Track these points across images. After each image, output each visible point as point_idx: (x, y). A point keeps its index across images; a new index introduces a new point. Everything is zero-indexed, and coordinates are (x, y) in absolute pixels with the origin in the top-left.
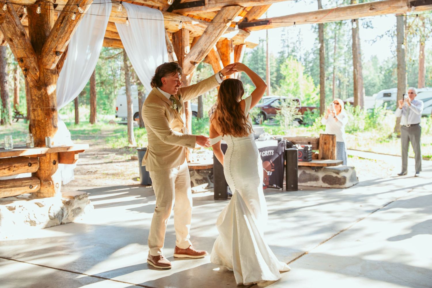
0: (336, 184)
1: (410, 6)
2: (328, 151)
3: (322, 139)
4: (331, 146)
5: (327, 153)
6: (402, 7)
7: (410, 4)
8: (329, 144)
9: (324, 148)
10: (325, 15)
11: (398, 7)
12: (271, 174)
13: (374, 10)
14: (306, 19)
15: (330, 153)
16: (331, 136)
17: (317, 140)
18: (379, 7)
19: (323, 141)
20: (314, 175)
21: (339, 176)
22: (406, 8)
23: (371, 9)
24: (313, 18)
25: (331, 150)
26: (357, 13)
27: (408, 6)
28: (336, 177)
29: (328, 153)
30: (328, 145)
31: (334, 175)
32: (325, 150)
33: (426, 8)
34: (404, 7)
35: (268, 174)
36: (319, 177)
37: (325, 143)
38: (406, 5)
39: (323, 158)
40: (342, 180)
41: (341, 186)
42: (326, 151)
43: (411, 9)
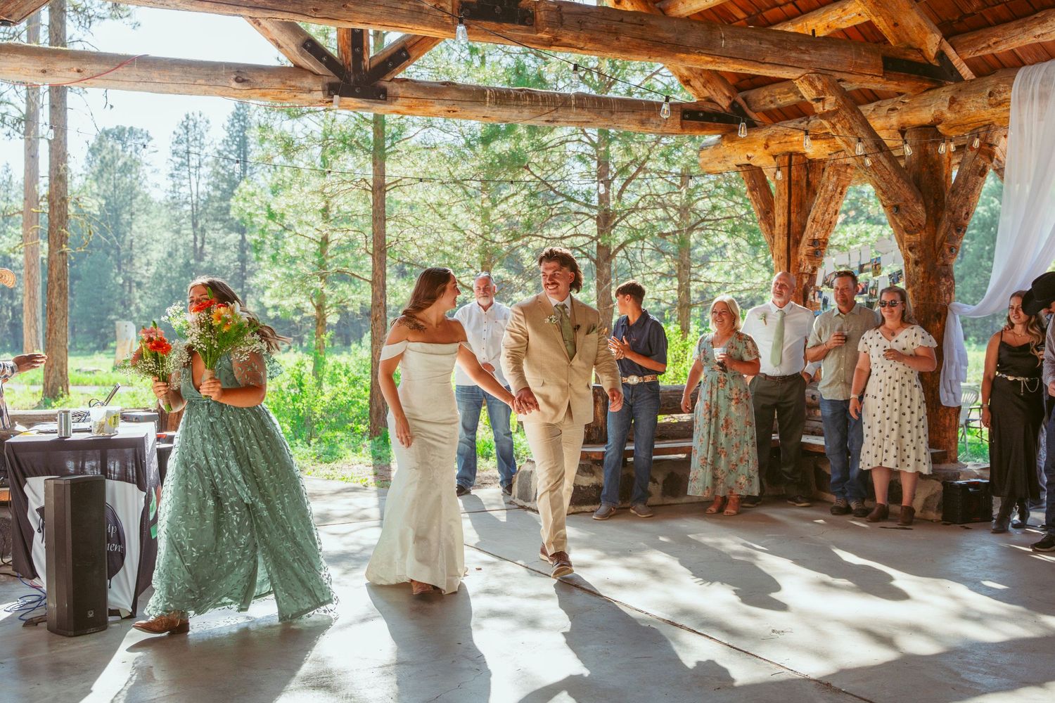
1: (327, 92)
6: (310, 91)
7: (327, 87)
10: (107, 68)
11: (302, 90)
13: (245, 84)
14: (46, 68)
18: (260, 80)
22: (319, 95)
23: (237, 80)
24: (69, 70)
26: (199, 81)
27: (323, 91)
33: (360, 105)
34: (316, 93)
38: (320, 88)
43: (332, 102)
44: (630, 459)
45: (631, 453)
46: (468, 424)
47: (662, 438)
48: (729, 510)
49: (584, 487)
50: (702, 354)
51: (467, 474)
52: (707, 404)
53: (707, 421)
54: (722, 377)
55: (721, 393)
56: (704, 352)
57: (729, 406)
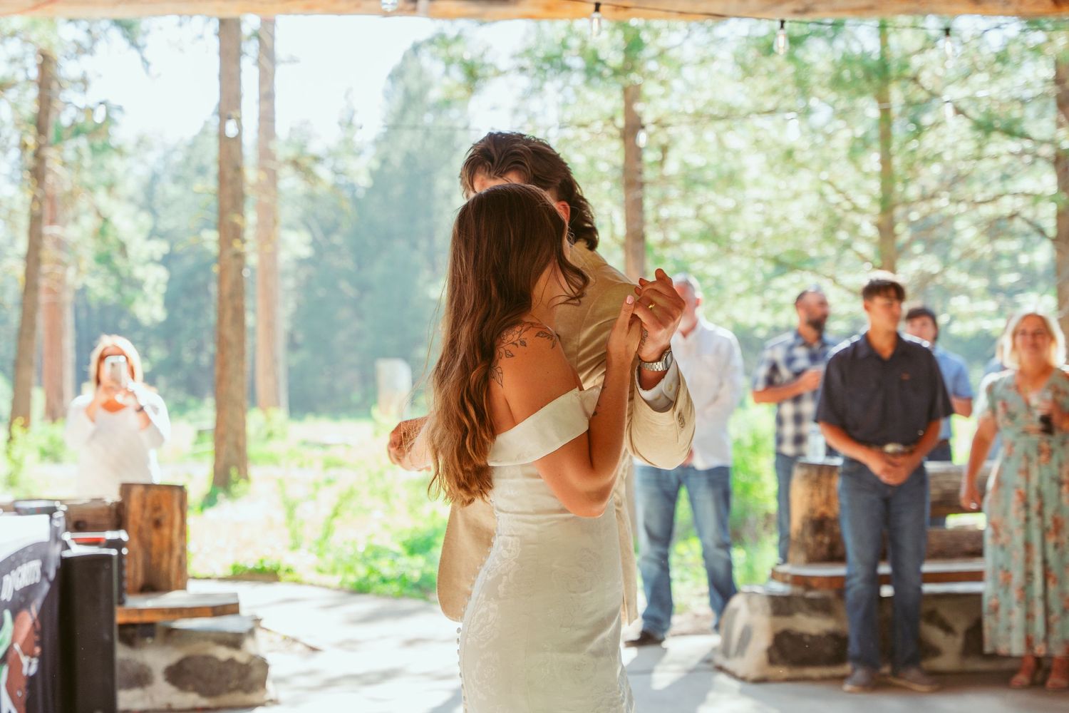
0: (231, 691)
2: (166, 557)
3: (144, 506)
4: (176, 532)
5: (164, 565)
8: (171, 525)
9: (151, 544)
12: (33, 670)
15: (175, 562)
16: (177, 493)
17: (113, 514)
19: (147, 514)
20: (128, 661)
21: (240, 657)
25: (177, 552)
28: (231, 661)
29: (169, 563)
30: (166, 531)
31: (223, 653)
32: (154, 551)
35: (25, 671)
36: (150, 669)
37: (157, 524)
39: (150, 587)
40: (256, 674)
41: (254, 698)
42: (161, 555)
43: (415, 10)
44: (887, 591)
45: (886, 580)
46: (656, 527)
47: (942, 554)
48: (1054, 680)
49: (811, 636)
50: (1000, 410)
51: (657, 612)
52: (1020, 494)
53: (1021, 522)
54: (1045, 445)
55: (1046, 473)
56: (1004, 405)
57: (1060, 495)
